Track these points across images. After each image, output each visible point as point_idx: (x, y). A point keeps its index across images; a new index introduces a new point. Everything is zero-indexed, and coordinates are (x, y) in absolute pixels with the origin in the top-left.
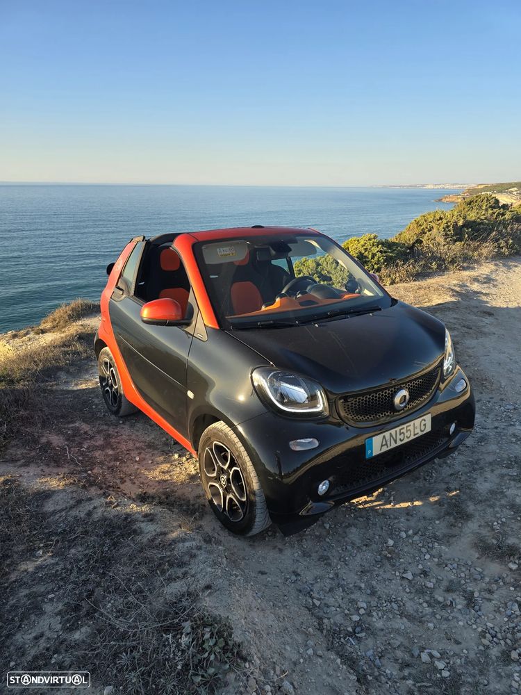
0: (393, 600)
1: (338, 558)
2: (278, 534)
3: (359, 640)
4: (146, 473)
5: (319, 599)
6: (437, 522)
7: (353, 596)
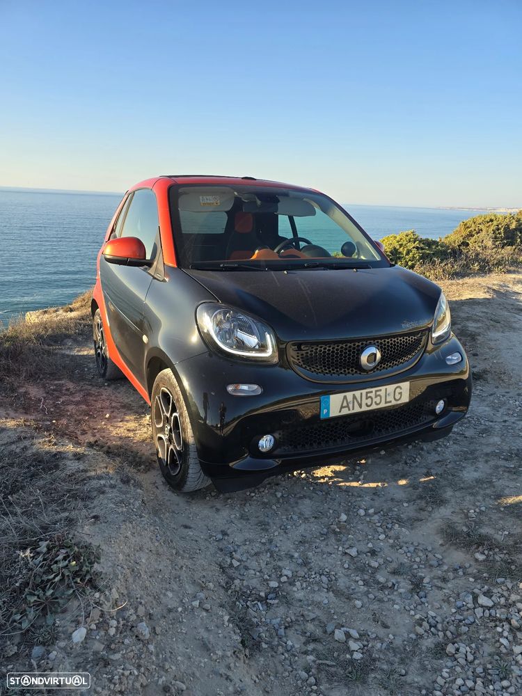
0: (325, 573)
1: (278, 526)
2: (221, 496)
3: (269, 606)
4: (111, 429)
5: (239, 561)
6: (405, 505)
7: (280, 564)
